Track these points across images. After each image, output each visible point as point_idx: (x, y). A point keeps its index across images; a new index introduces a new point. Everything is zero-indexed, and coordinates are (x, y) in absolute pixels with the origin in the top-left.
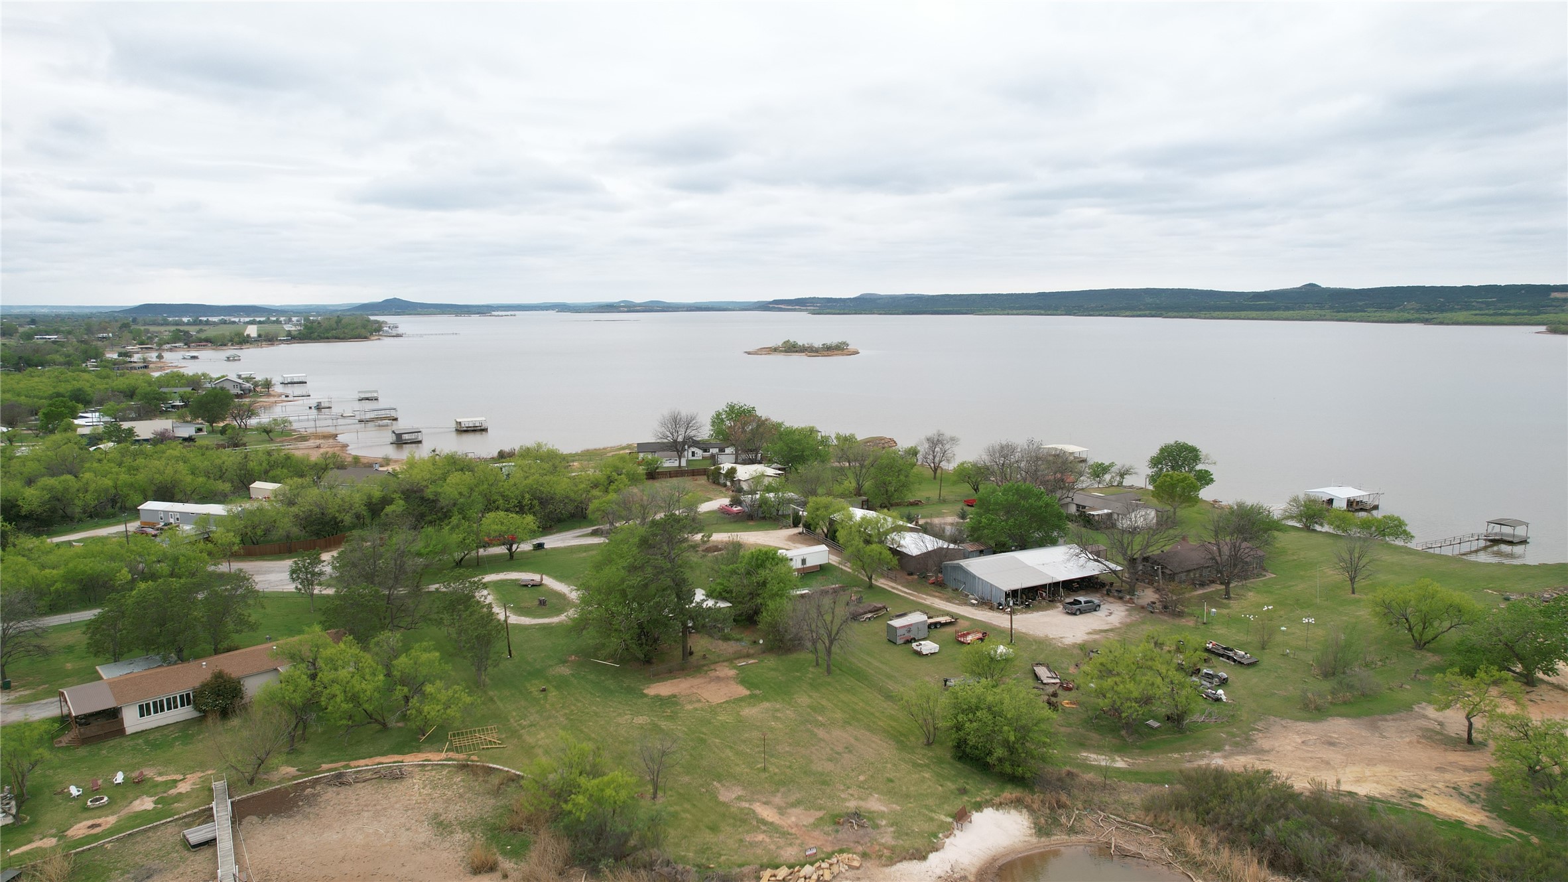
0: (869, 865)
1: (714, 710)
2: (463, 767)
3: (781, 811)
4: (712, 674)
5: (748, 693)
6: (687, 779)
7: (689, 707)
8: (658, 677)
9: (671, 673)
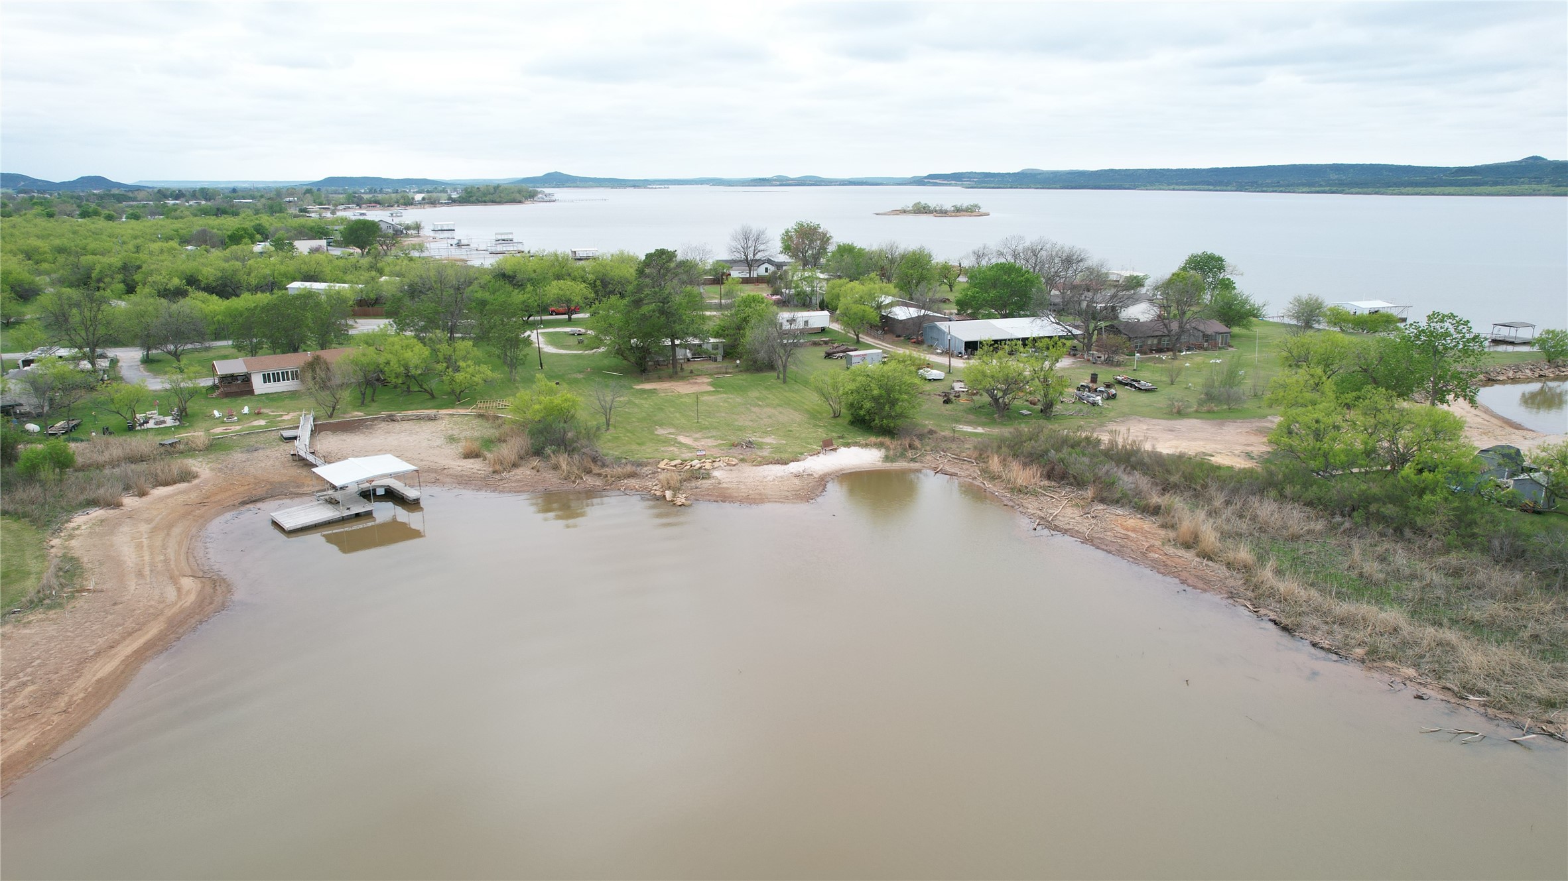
0: (745, 464)
1: (680, 396)
2: (480, 416)
3: (697, 439)
4: (691, 381)
5: (714, 390)
6: (637, 424)
7: (663, 395)
8: (648, 380)
9: (660, 379)
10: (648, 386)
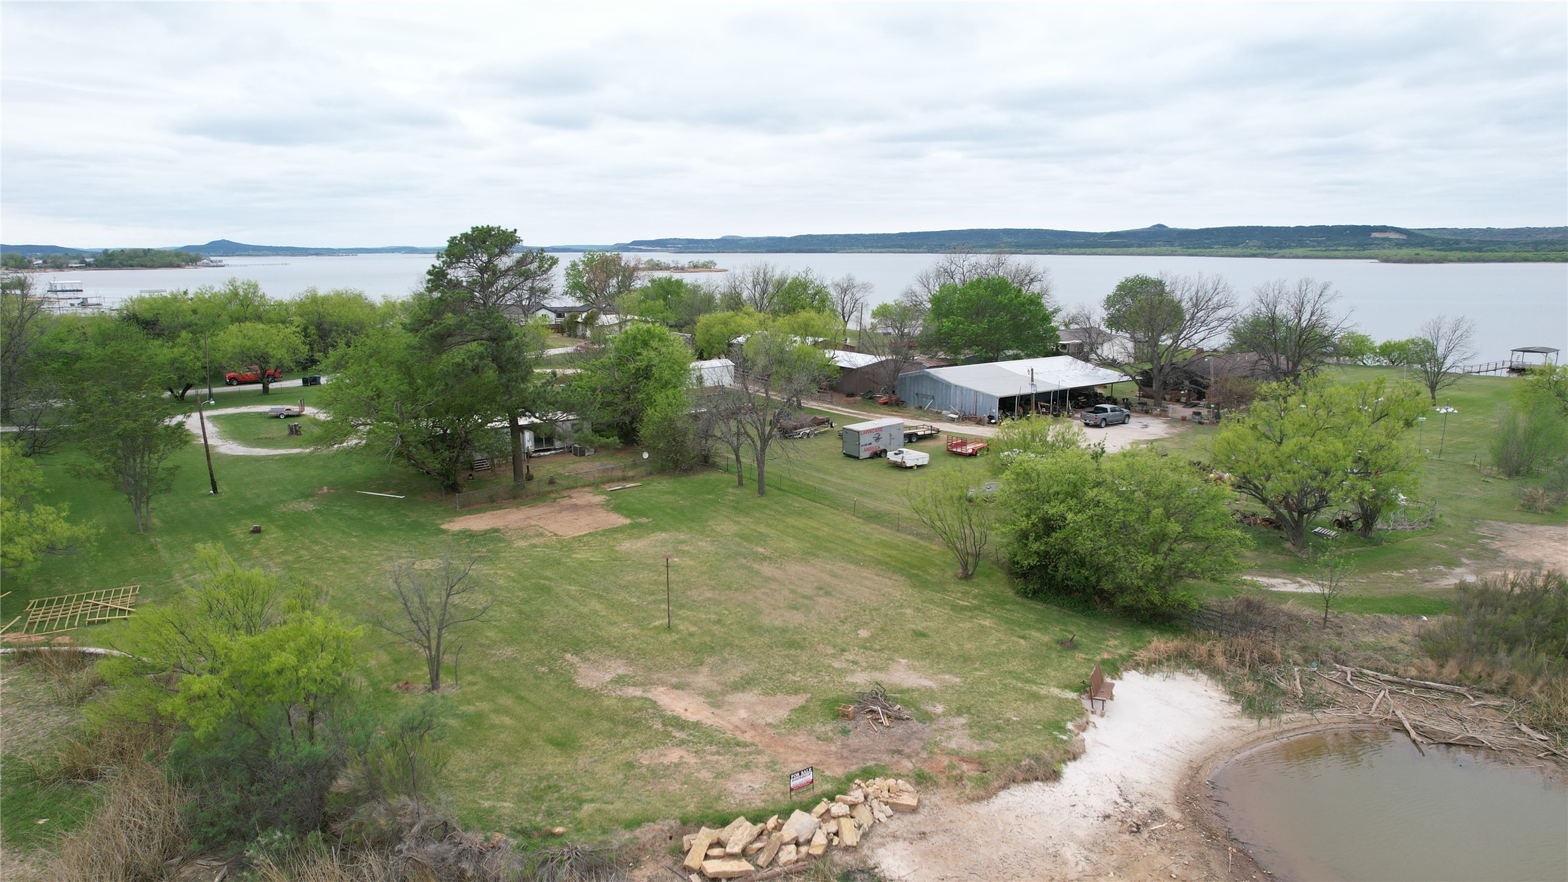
0: (936, 799)
1: (566, 546)
2: (27, 656)
3: (714, 699)
4: (565, 502)
5: (627, 521)
7: (522, 544)
8: (469, 508)
9: (492, 502)
10: (478, 523)
